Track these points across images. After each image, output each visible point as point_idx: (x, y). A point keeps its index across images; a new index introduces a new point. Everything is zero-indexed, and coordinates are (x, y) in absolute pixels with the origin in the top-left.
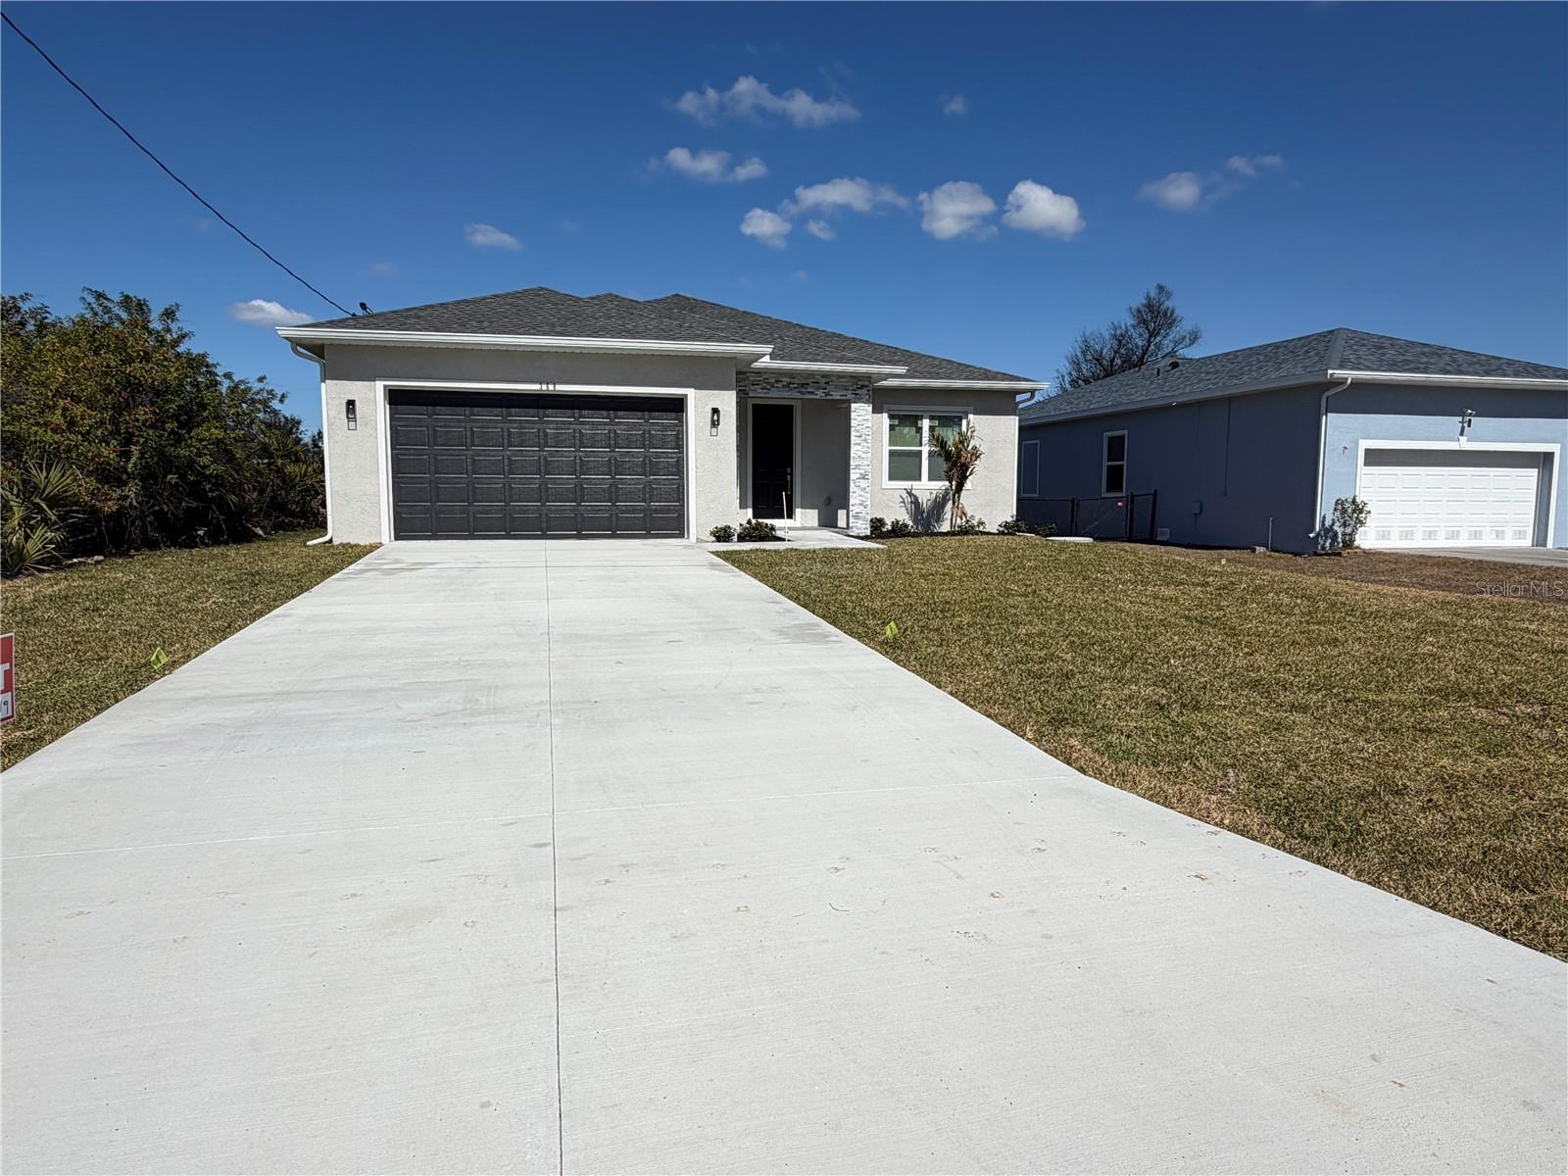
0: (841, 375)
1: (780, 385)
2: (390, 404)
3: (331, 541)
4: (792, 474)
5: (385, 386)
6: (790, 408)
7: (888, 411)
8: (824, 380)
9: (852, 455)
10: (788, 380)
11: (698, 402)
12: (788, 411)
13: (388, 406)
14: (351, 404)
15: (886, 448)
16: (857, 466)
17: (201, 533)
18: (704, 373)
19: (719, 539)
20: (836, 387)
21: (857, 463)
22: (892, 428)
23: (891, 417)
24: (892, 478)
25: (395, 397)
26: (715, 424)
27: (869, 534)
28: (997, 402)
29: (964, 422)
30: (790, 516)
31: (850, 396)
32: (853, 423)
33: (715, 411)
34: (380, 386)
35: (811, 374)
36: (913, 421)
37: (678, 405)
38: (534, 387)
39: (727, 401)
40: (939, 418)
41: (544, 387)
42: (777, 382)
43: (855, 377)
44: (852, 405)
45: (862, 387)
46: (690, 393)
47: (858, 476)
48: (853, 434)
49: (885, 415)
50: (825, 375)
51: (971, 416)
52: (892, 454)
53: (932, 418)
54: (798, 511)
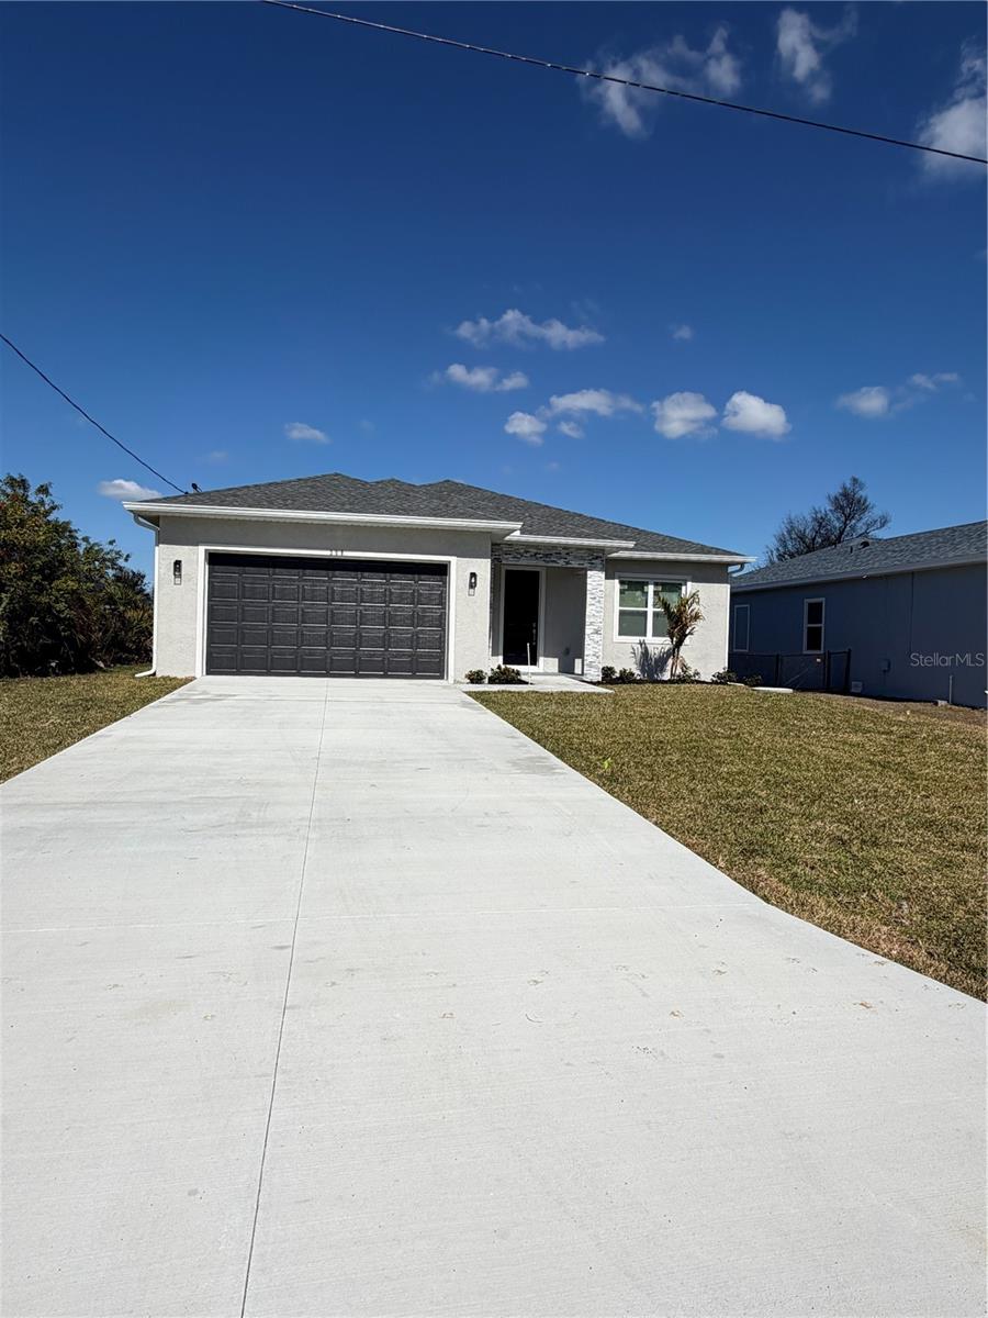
0: (579, 548)
1: (528, 555)
2: (209, 564)
3: (154, 674)
4: (536, 628)
5: (206, 550)
6: (536, 574)
7: (619, 578)
8: (564, 552)
9: (587, 613)
10: (535, 551)
11: (459, 568)
12: (534, 576)
13: (207, 567)
14: (178, 564)
15: (617, 608)
16: (591, 624)
17: (53, 664)
18: (465, 544)
19: (472, 681)
20: (575, 557)
21: (592, 620)
22: (622, 592)
23: (622, 583)
24: (620, 634)
25: (214, 559)
26: (472, 586)
27: (600, 679)
28: (712, 572)
29: (684, 588)
30: (534, 662)
31: (586, 565)
32: (589, 587)
33: (473, 575)
34: (201, 550)
35: (554, 546)
36: (641, 586)
37: (442, 570)
38: (326, 553)
39: (483, 567)
40: (663, 584)
41: (334, 553)
42: (527, 552)
43: (590, 549)
44: (589, 572)
45: (597, 558)
46: (453, 560)
47: (592, 631)
48: (588, 596)
49: (617, 581)
50: (566, 547)
51: (689, 584)
52: (622, 613)
53: (656, 584)
54: (541, 660)
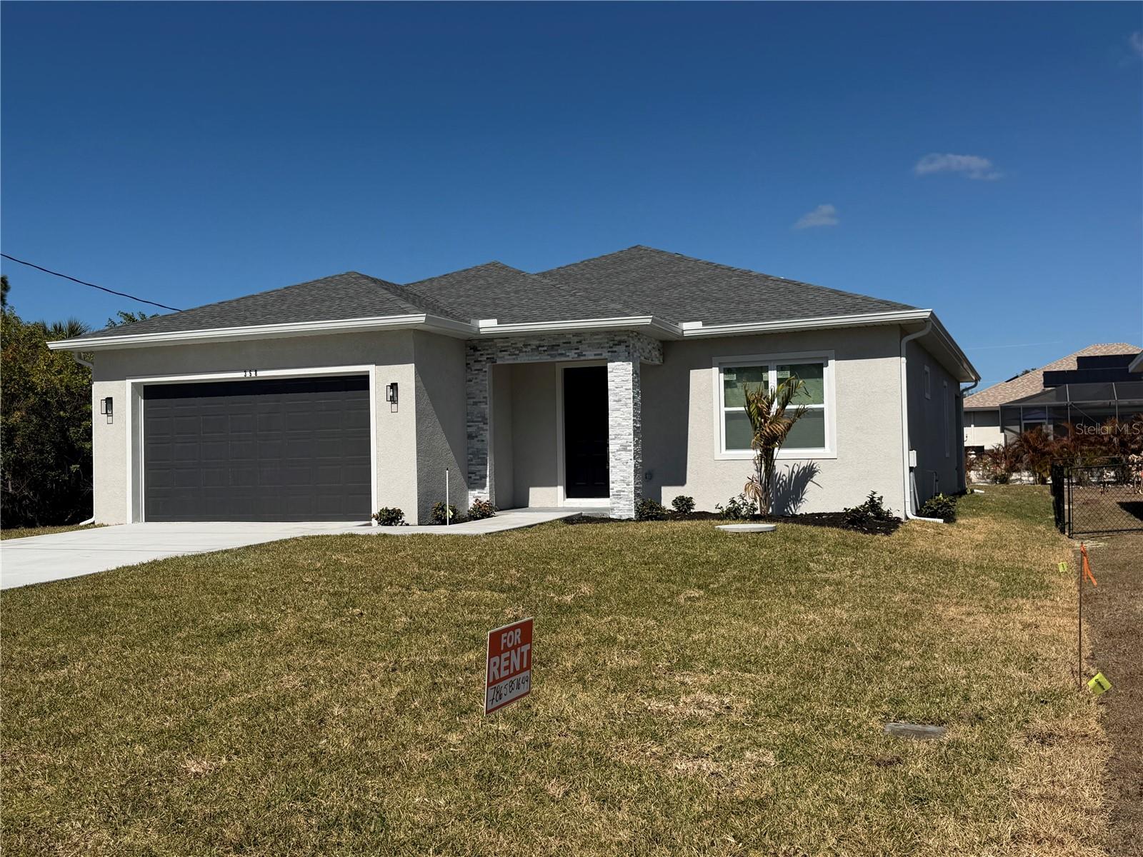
0: (595, 332)
1: (529, 349)
2: (144, 399)
3: (93, 523)
5: (131, 384)
8: (576, 339)
9: (610, 423)
10: (538, 343)
11: (379, 376)
16: (617, 436)
18: (384, 347)
20: (590, 345)
21: (618, 432)
22: (728, 384)
23: (727, 371)
24: (729, 446)
25: (150, 393)
27: (635, 516)
29: (826, 371)
31: (606, 355)
32: (610, 384)
33: (394, 386)
34: (129, 382)
35: (562, 334)
36: (757, 373)
38: (241, 375)
39: (405, 375)
43: (611, 332)
44: (609, 364)
45: (620, 343)
46: (371, 369)
48: (611, 398)
49: (716, 370)
50: (578, 333)
51: (835, 363)
53: (780, 369)
